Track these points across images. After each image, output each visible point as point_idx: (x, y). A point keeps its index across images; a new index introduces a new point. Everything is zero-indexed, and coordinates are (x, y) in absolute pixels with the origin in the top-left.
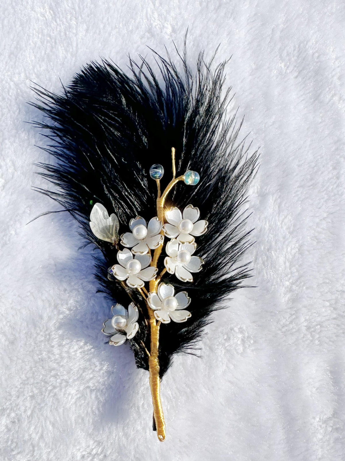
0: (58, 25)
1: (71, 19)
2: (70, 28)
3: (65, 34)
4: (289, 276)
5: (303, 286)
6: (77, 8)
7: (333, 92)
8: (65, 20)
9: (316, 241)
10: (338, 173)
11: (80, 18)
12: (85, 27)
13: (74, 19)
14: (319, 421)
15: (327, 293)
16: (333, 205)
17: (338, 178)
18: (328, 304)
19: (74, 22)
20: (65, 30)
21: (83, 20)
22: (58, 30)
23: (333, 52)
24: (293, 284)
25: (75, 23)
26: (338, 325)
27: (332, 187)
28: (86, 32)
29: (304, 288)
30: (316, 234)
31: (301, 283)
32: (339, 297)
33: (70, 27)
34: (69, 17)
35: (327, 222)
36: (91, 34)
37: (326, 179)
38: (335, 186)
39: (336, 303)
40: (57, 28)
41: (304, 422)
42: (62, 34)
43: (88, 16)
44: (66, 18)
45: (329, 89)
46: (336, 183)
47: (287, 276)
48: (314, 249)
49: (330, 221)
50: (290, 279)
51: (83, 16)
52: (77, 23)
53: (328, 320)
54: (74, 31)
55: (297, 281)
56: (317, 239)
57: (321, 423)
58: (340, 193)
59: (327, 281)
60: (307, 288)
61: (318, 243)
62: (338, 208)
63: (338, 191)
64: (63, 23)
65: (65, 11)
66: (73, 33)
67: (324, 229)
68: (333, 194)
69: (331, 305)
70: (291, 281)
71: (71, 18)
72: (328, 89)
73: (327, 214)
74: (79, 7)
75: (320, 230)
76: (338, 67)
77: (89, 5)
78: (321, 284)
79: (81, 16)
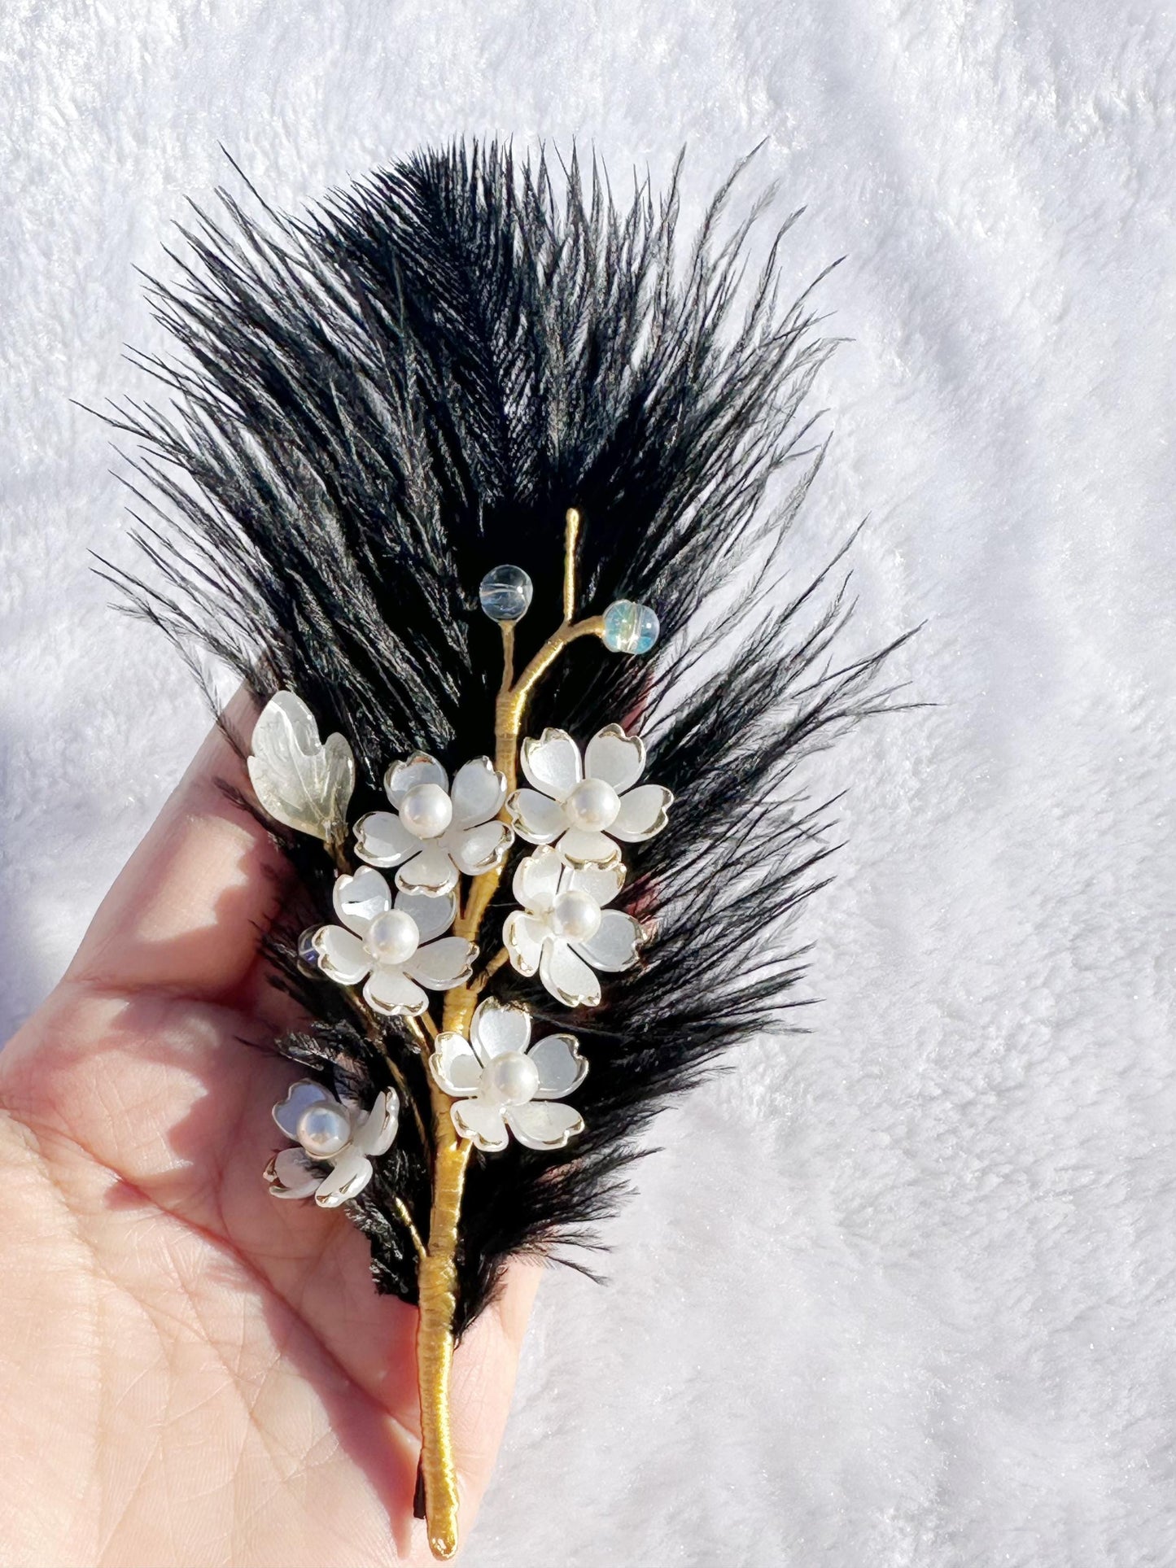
0: (11, 366)
1: (51, 349)
2: (48, 374)
3: (36, 392)
4: (761, 1069)
5: (806, 1092)
6: (67, 316)
7: (843, 507)
8: (30, 351)
9: (833, 951)
10: (879, 743)
11: (77, 343)
12: (94, 367)
13: (60, 346)
14: (894, 1518)
15: (879, 1105)
16: (872, 840)
17: (880, 756)
18: (886, 1139)
19: (59, 357)
20: (34, 380)
21: (86, 349)
22: (13, 381)
23: (830, 392)
24: (773, 1089)
25: (64, 358)
26: (924, 1203)
27: (863, 785)
28: (99, 381)
29: (809, 1097)
30: (831, 931)
31: (797, 1084)
32: (919, 1113)
33: (49, 370)
34: (44, 342)
35: (859, 893)
36: (114, 388)
37: (846, 762)
38: (872, 782)
39: (911, 1134)
40: (8, 377)
41: (850, 1522)
42: (27, 392)
43: (101, 336)
44: (35, 347)
45: (831, 498)
46: (873, 772)
47: (755, 1067)
48: (828, 978)
49: (867, 886)
50: (763, 1076)
51: (87, 336)
52: (70, 359)
53: (893, 1187)
54: (62, 381)
55: (786, 1078)
56: (836, 947)
57: (901, 1523)
58: (889, 800)
59: (876, 1070)
60: (817, 1099)
61: (839, 956)
62: (889, 846)
63: (883, 797)
64: (26, 362)
65: (32, 326)
66: (60, 389)
67: (850, 914)
68: (868, 806)
69: (896, 1142)
70: (767, 1081)
71: (49, 344)
72: (825, 500)
73: (858, 867)
74: (73, 311)
75: (840, 916)
76: (850, 435)
77: (102, 303)
78: (859, 1081)
79: (80, 336)
